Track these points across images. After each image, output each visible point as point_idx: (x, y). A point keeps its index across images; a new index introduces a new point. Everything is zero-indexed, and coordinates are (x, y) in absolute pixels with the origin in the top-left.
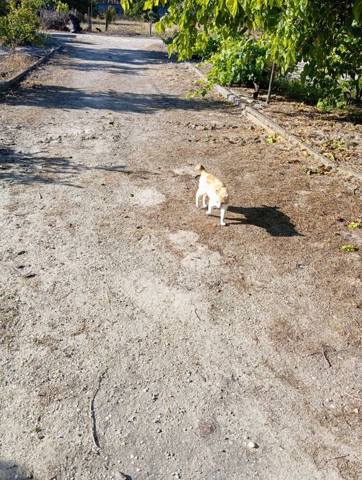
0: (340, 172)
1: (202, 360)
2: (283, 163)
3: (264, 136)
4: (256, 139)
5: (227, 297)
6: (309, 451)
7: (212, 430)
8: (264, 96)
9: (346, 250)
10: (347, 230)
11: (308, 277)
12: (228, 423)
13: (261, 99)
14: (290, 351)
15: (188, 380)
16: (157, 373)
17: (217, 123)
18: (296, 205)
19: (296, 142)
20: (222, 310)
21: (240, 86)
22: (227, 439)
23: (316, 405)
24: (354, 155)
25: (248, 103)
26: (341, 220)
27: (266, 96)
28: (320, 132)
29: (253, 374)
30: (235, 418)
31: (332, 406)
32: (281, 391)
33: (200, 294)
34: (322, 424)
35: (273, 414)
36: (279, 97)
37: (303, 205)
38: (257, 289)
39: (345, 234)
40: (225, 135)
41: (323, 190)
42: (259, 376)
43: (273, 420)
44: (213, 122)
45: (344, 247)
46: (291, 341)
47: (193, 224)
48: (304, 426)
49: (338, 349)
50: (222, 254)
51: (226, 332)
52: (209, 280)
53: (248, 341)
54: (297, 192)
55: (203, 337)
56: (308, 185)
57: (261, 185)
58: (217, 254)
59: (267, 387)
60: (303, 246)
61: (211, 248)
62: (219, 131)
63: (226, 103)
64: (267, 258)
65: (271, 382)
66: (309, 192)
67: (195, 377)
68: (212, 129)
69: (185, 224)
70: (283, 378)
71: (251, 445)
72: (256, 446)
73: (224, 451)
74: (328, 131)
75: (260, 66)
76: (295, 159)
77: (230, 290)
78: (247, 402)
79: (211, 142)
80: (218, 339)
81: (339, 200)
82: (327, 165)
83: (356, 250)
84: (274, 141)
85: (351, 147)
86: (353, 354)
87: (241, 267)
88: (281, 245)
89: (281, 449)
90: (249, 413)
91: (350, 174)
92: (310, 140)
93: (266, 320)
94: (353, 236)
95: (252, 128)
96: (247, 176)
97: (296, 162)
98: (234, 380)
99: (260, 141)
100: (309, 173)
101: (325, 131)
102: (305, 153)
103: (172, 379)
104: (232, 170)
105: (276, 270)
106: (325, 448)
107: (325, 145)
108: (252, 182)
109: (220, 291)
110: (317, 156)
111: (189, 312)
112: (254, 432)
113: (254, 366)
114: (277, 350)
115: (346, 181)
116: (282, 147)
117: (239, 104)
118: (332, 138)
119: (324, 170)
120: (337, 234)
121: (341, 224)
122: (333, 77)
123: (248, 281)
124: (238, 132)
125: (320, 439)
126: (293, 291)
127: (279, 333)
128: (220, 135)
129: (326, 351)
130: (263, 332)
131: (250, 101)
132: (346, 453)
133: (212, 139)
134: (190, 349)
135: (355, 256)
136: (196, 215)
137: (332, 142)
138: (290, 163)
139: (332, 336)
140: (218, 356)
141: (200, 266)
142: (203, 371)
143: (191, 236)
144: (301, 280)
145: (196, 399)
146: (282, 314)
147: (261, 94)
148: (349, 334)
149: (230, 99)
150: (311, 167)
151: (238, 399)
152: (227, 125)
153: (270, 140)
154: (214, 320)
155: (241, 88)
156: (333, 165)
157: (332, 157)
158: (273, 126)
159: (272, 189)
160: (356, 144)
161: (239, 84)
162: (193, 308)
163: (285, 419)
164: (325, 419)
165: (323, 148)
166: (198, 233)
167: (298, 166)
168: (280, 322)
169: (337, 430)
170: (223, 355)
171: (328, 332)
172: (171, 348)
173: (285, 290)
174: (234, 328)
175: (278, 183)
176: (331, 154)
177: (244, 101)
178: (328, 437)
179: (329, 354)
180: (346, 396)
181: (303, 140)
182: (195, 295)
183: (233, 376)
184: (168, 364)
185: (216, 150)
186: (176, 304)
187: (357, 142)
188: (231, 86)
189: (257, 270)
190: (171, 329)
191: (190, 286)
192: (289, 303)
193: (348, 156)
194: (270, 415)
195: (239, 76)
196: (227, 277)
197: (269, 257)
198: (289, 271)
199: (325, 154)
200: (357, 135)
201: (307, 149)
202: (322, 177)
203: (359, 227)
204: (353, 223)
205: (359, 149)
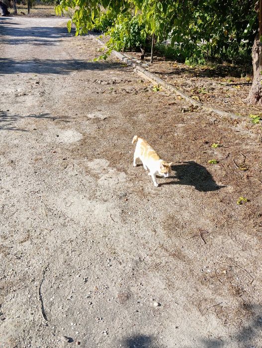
0: (204, 109)
1: (118, 250)
2: (165, 105)
3: (150, 86)
4: (145, 89)
5: (132, 204)
6: (195, 303)
7: (128, 297)
8: (149, 58)
9: (211, 163)
10: (211, 149)
12: (139, 292)
13: (147, 60)
14: (178, 236)
15: (109, 265)
16: (86, 263)
17: (117, 78)
18: (176, 135)
19: (173, 89)
20: (129, 213)
21: (131, 51)
22: (139, 302)
23: (198, 272)
24: (213, 97)
25: (137, 63)
26: (207, 143)
27: (150, 58)
28: (189, 82)
29: (154, 255)
30: (143, 287)
31: (209, 271)
32: (174, 265)
33: (113, 204)
34: (202, 284)
35: (169, 280)
36: (159, 58)
37: (180, 135)
38: (153, 196)
39: (210, 152)
40: (123, 88)
42: (158, 256)
43: (170, 285)
44: (114, 78)
45: (209, 161)
46: (178, 229)
47: (104, 153)
48: (191, 287)
49: (210, 231)
50: (126, 173)
51: (133, 228)
52: (119, 193)
53: (149, 233)
54: (176, 125)
55: (117, 233)
56: (183, 120)
57: (151, 122)
58: (123, 174)
59: (164, 262)
61: (119, 170)
62: (118, 84)
63: (122, 64)
65: (166, 259)
66: (184, 125)
67: (113, 262)
68: (113, 84)
69: (99, 154)
70: (174, 255)
71: (156, 304)
72: (159, 305)
73: (137, 311)
74: (194, 80)
75: (143, 36)
76: (173, 102)
77: (134, 198)
78: (151, 274)
79: (113, 93)
80: (128, 234)
81: (205, 129)
82: (195, 105)
83: (218, 162)
84: (158, 90)
85: (210, 91)
86: (220, 234)
87: (140, 182)
89: (176, 305)
90: (153, 282)
91: (211, 110)
92: (182, 88)
93: (161, 216)
94: (215, 153)
95: (142, 81)
96: (141, 116)
97: (174, 104)
98: (141, 261)
99: (148, 91)
100: (183, 111)
101: (192, 81)
102: (179, 97)
103: (97, 266)
104: (130, 113)
105: (165, 181)
106: (206, 300)
107: (193, 91)
108: (144, 120)
109: (127, 200)
110: (187, 99)
111: (106, 218)
112: (157, 295)
113: (154, 249)
114: (169, 237)
115: (208, 115)
116: (163, 94)
117: (131, 64)
118: (197, 85)
119: (193, 109)
120: (204, 153)
121: (207, 146)
122: (195, 42)
123: (146, 191)
124: (132, 85)
125: (202, 294)
126: (177, 195)
127: (170, 225)
128: (119, 87)
129: (202, 234)
130: (159, 225)
131: (139, 62)
132: (220, 302)
133: (114, 90)
134: (108, 243)
135: (217, 167)
136: (106, 147)
137: (197, 88)
138: (169, 105)
139: (205, 223)
140: (129, 245)
141: (112, 184)
142: (119, 257)
143: (104, 163)
144: (182, 186)
145: (115, 278)
146: (171, 211)
147: (146, 56)
148: (216, 220)
149: (125, 61)
150: (185, 107)
151: (145, 274)
152: (124, 80)
153: (155, 89)
154: (124, 221)
155: (132, 53)
156: (199, 105)
157: (198, 99)
158: (157, 79)
159: (159, 124)
160: (214, 89)
161: (130, 50)
162: (109, 214)
163: (177, 284)
164: (204, 280)
165: (192, 93)
166: (108, 160)
167: (175, 107)
168: (170, 217)
169: (213, 286)
170: (132, 244)
171: (203, 220)
172: (95, 244)
173: (172, 195)
174: (139, 224)
175: (162, 120)
176: (197, 97)
177: (134, 62)
178: (207, 292)
179: (204, 235)
180: (217, 263)
181: (178, 88)
182: (110, 204)
183: (140, 258)
184: (93, 256)
185: (117, 98)
186: (96, 212)
187: (214, 87)
188: (125, 51)
189: (152, 183)
190: (94, 230)
191: (105, 199)
192: (175, 203)
193: (209, 98)
194: (167, 282)
195: (129, 44)
196: (131, 189)
199: (193, 97)
200: (214, 82)
201: (180, 94)
202: (192, 113)
203: (219, 146)
204: (214, 144)
205: (216, 92)
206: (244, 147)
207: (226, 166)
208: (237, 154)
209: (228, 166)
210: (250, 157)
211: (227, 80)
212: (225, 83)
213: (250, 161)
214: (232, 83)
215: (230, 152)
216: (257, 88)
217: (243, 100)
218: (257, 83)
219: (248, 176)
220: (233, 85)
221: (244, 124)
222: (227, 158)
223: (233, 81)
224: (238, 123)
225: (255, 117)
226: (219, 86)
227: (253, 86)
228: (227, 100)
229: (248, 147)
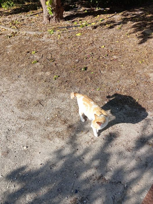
0: (21, 33)
6: (46, 137)
7: (8, 152)
9: (34, 63)
10: (32, 55)
11: (24, 79)
12: (13, 146)
14: (27, 109)
18: (8, 52)
22: (15, 152)
23: (43, 122)
24: (24, 24)
26: (28, 52)
28: (7, 19)
29: (16, 124)
30: (16, 143)
31: (48, 119)
32: (29, 124)
34: (47, 126)
35: (29, 133)
37: (11, 52)
38: (5, 93)
39: (32, 57)
41: (17, 43)
42: (19, 124)
43: (30, 135)
45: (33, 62)
46: (26, 105)
48: (42, 130)
49: (44, 99)
53: (10, 114)
54: (6, 47)
56: (10, 43)
59: (23, 126)
60: (17, 68)
64: (5, 79)
65: (24, 123)
66: (12, 45)
70: (28, 119)
71: (25, 148)
72: (27, 147)
73: (16, 156)
74: (10, 17)
78: (18, 135)
81: (25, 44)
82: (14, 32)
83: (38, 61)
85: (22, 21)
86: (49, 99)
88: (8, 71)
89: (36, 142)
90: (20, 138)
91: (25, 32)
92: (3, 23)
93: (14, 102)
94: (35, 57)
97: (1, 34)
98: (9, 131)
100: (8, 37)
102: (3, 29)
105: (10, 82)
106: (51, 133)
107: (11, 23)
110: (9, 29)
112: (25, 143)
113: (16, 121)
114: (22, 111)
115: (24, 36)
118: (13, 20)
119: (14, 34)
120: (29, 58)
121: (29, 54)
125: (48, 131)
126: (20, 87)
127: (21, 105)
129: (40, 102)
130: (14, 108)
132: (58, 130)
135: (38, 64)
137: (13, 21)
139: (40, 96)
144: (22, 81)
146: (19, 97)
148: (45, 92)
150: (9, 35)
151: (14, 136)
156: (17, 31)
157: (16, 28)
160: (23, 20)
163: (34, 132)
164: (47, 124)
165: (10, 25)
167: (3, 36)
168: (20, 101)
169: (53, 125)
171: (38, 95)
173: (17, 88)
176: (14, 27)
178: (50, 129)
180: (52, 113)
183: (8, 130)
187: (23, 19)
189: (2, 86)
192: (20, 92)
193: (22, 25)
194: (28, 134)
197: (5, 78)
198: (16, 80)
199: (12, 27)
200: (22, 16)
201: (3, 27)
202: (14, 37)
203: (36, 52)
204: (33, 52)
205: (25, 21)
206: (50, 49)
207: (42, 62)
208: (47, 54)
209: (44, 62)
210: (54, 53)
211: (30, 13)
212: (29, 15)
213: (54, 56)
214: (33, 14)
215: (43, 54)
216: (47, 13)
217: (42, 22)
218: (45, 10)
219: (55, 64)
220: (34, 15)
221: (46, 36)
222: (42, 57)
223: (34, 13)
224: (42, 36)
225: (51, 30)
226: (26, 17)
227: (44, 13)
228: (33, 24)
229: (52, 48)
